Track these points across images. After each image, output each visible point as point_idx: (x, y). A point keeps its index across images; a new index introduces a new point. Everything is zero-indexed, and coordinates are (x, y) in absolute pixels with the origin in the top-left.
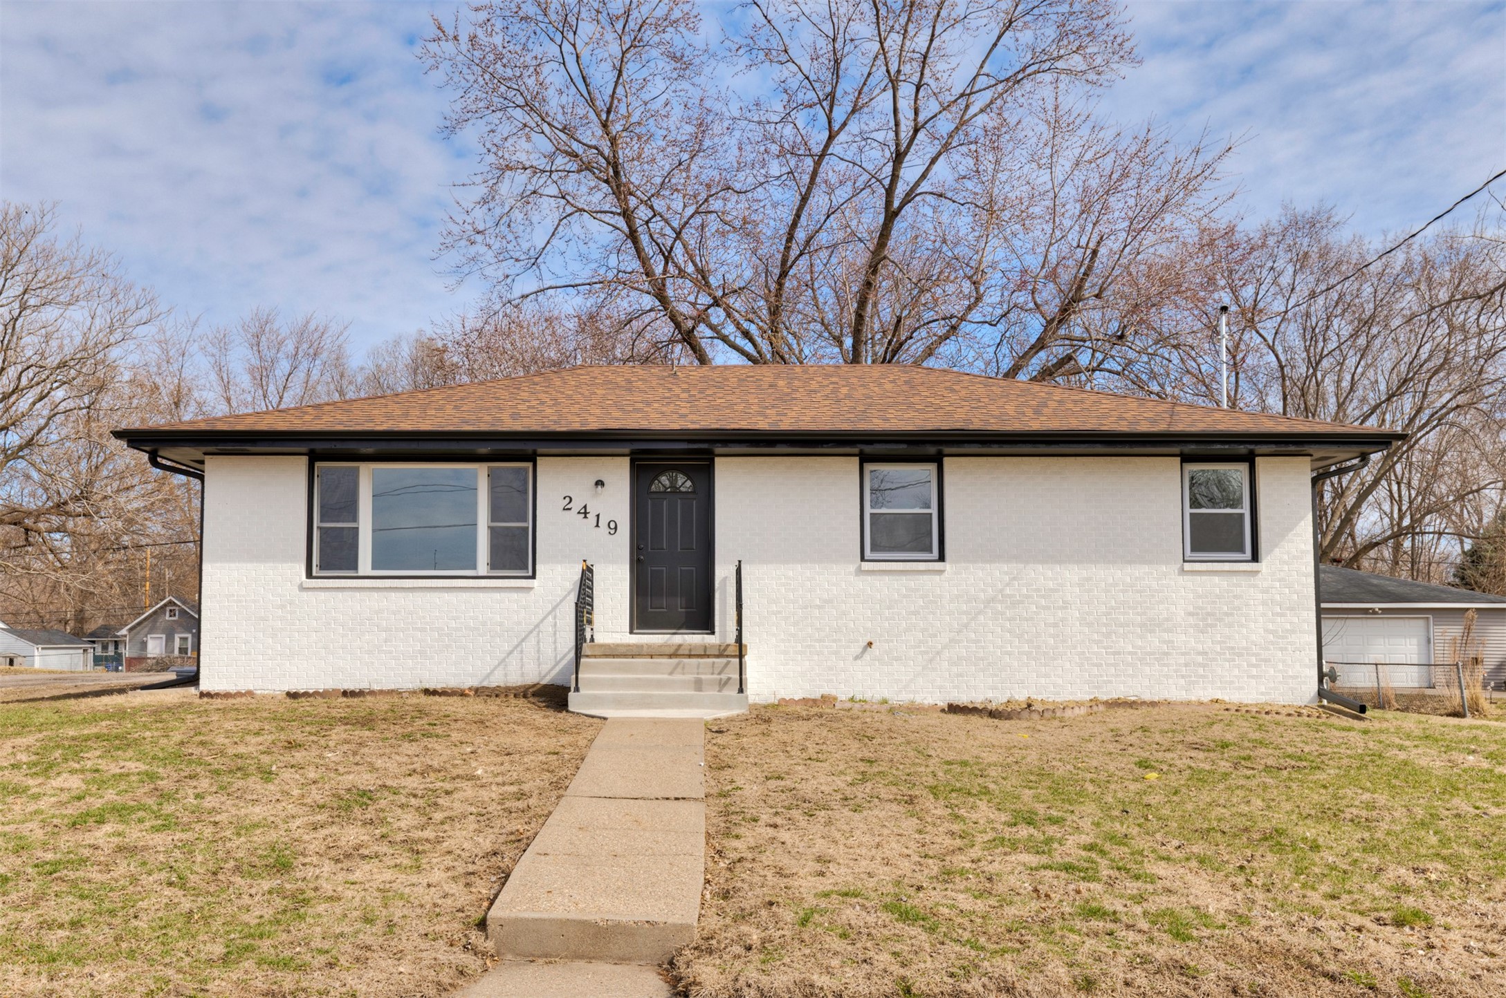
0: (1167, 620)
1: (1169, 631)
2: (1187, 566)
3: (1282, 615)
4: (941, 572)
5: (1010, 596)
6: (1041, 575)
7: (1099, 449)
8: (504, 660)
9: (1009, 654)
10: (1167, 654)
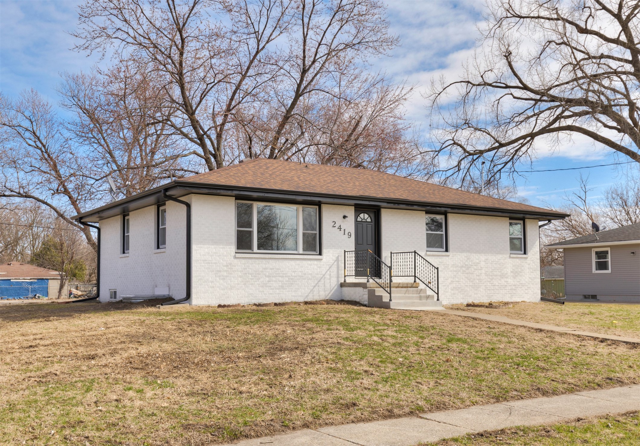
0: (506, 274)
1: (507, 278)
2: (512, 256)
3: (533, 272)
4: (448, 256)
5: (467, 265)
6: (475, 257)
7: (500, 214)
8: (312, 290)
9: (467, 286)
10: (506, 286)
